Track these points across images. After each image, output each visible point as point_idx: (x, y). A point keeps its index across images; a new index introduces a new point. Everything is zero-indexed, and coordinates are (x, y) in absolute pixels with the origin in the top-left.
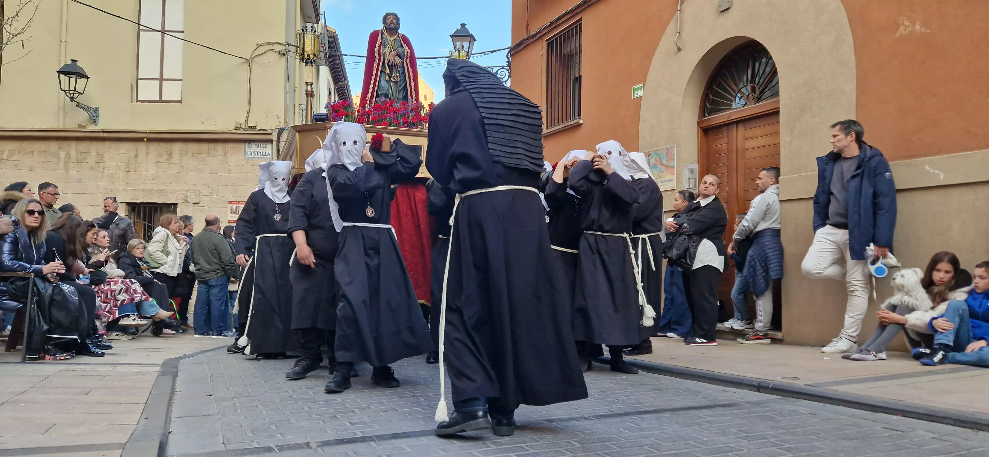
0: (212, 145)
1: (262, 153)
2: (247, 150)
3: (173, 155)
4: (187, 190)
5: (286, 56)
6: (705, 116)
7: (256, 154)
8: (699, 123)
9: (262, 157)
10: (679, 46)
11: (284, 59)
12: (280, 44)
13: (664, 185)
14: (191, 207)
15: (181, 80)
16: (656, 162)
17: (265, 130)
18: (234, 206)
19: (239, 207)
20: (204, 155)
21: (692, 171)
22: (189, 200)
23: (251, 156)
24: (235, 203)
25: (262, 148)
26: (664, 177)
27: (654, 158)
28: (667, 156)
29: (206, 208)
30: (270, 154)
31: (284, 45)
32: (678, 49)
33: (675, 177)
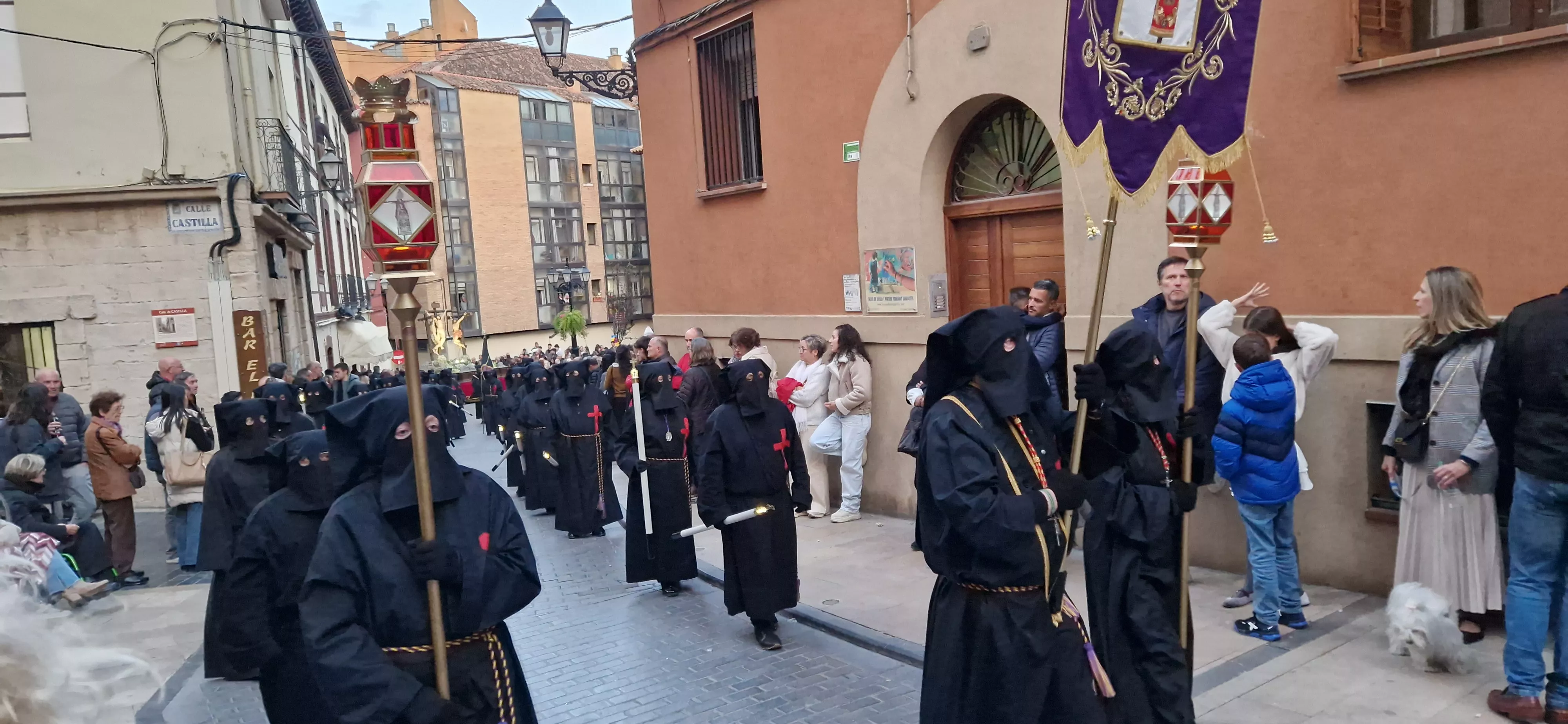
0: (103, 214)
1: (201, 222)
2: (173, 217)
3: (30, 236)
4: (69, 297)
5: (223, 43)
6: (954, 200)
7: (192, 223)
8: (946, 211)
9: (203, 227)
10: (912, 92)
11: (219, 50)
12: (208, 21)
13: (898, 304)
14: (82, 325)
15: (23, 95)
16: (885, 268)
17: (201, 180)
18: (164, 319)
19: (172, 319)
20: (92, 233)
21: (940, 284)
22: (76, 315)
23: (181, 228)
24: (165, 312)
25: (201, 213)
26: (899, 293)
27: (882, 261)
28: (902, 260)
29: (108, 325)
30: (219, 223)
31: (216, 23)
32: (911, 97)
33: (914, 294)
